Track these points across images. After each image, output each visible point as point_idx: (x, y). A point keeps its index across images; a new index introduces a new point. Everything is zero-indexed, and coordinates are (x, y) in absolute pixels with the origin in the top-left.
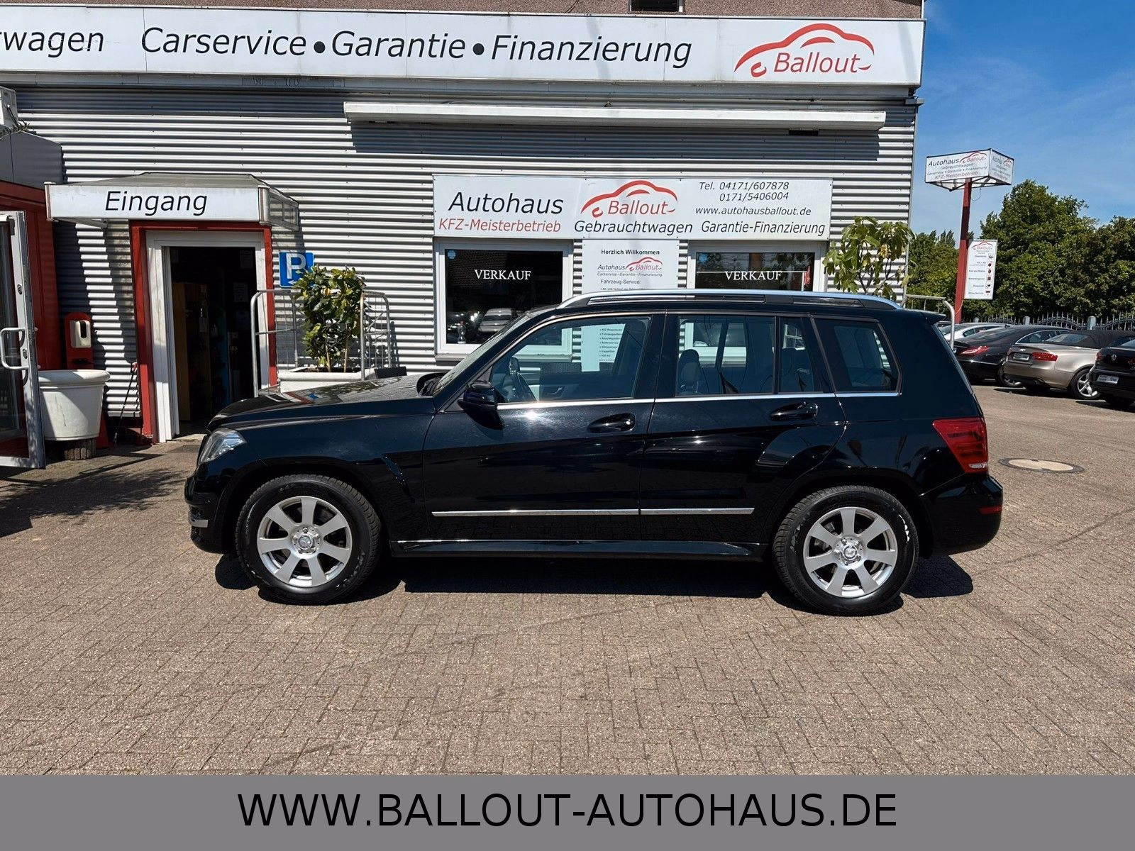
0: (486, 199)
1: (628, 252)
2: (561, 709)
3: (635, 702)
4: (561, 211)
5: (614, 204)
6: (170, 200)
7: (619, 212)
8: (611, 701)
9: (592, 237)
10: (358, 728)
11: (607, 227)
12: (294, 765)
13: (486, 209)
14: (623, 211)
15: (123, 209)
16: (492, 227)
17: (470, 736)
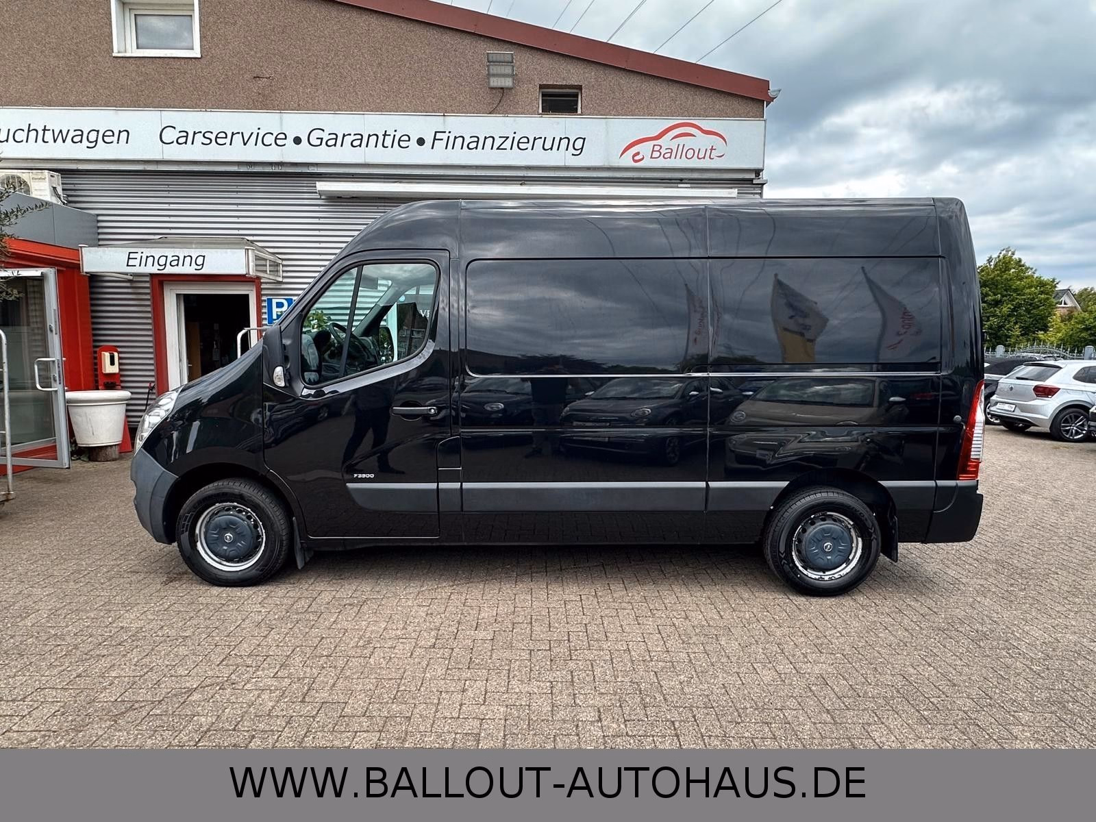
2: (412, 654)
3: (472, 649)
6: (177, 258)
8: (453, 649)
10: (248, 669)
12: (188, 697)
15: (140, 265)
17: (333, 675)
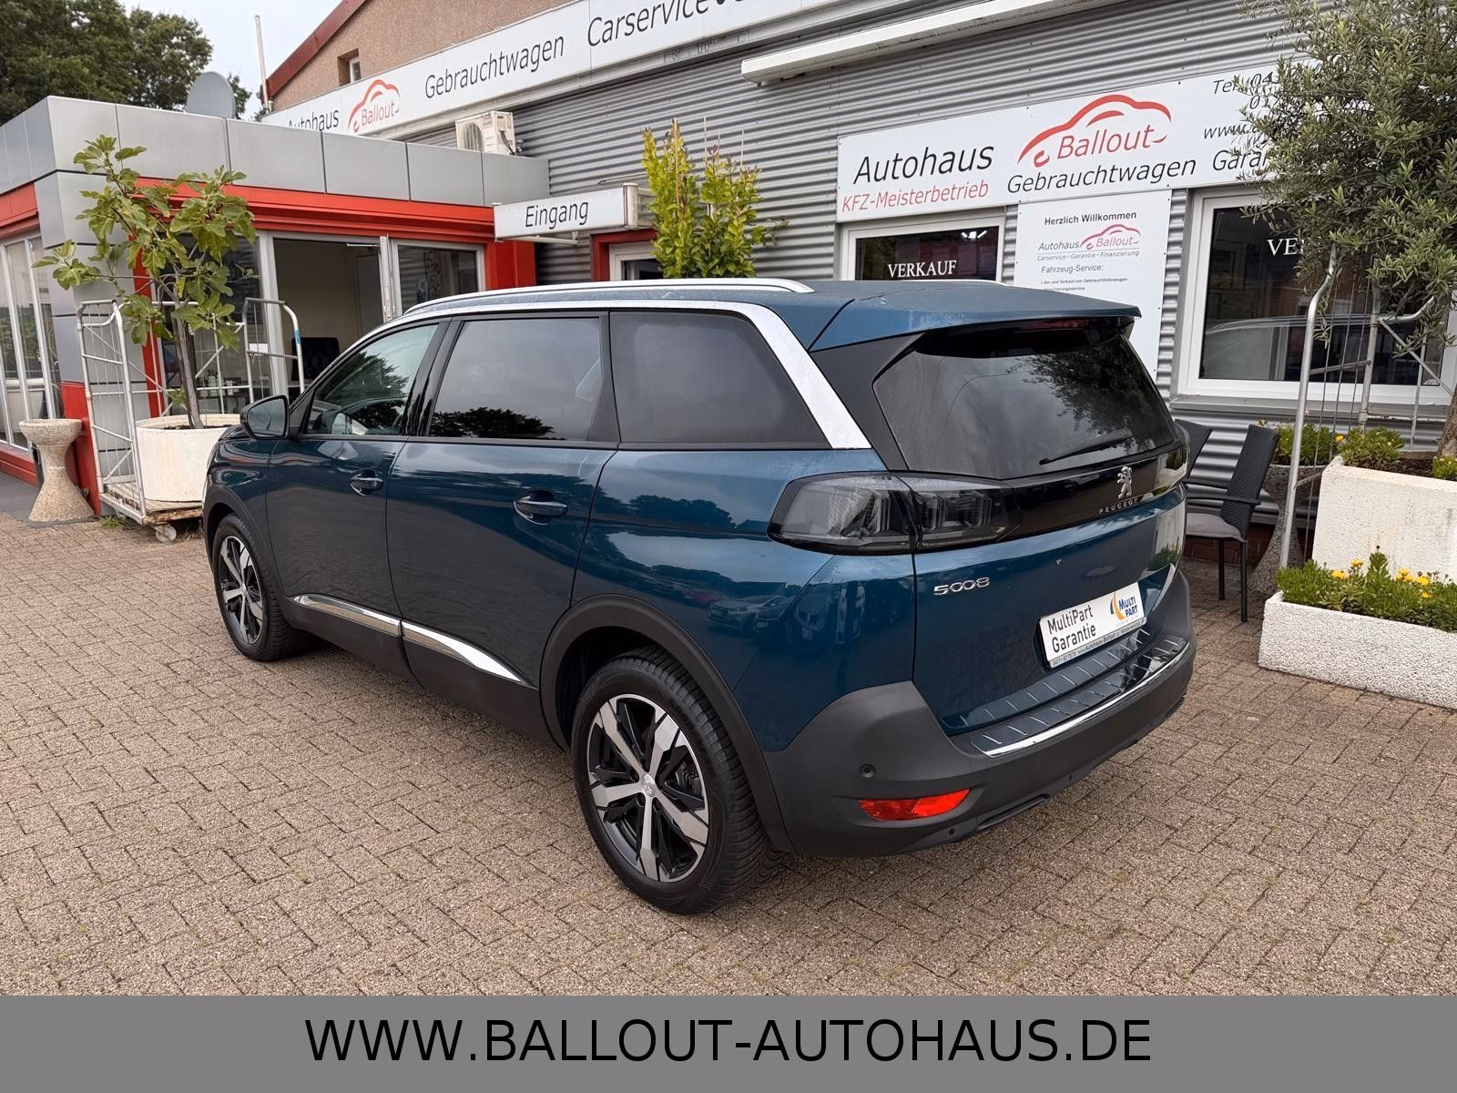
0: (896, 161)
1: (1086, 218)
4: (990, 162)
5: (1068, 142)
6: (564, 210)
7: (1074, 150)
9: (1031, 199)
11: (1054, 181)
13: (896, 176)
14: (1081, 151)
15: (535, 225)
16: (902, 201)
